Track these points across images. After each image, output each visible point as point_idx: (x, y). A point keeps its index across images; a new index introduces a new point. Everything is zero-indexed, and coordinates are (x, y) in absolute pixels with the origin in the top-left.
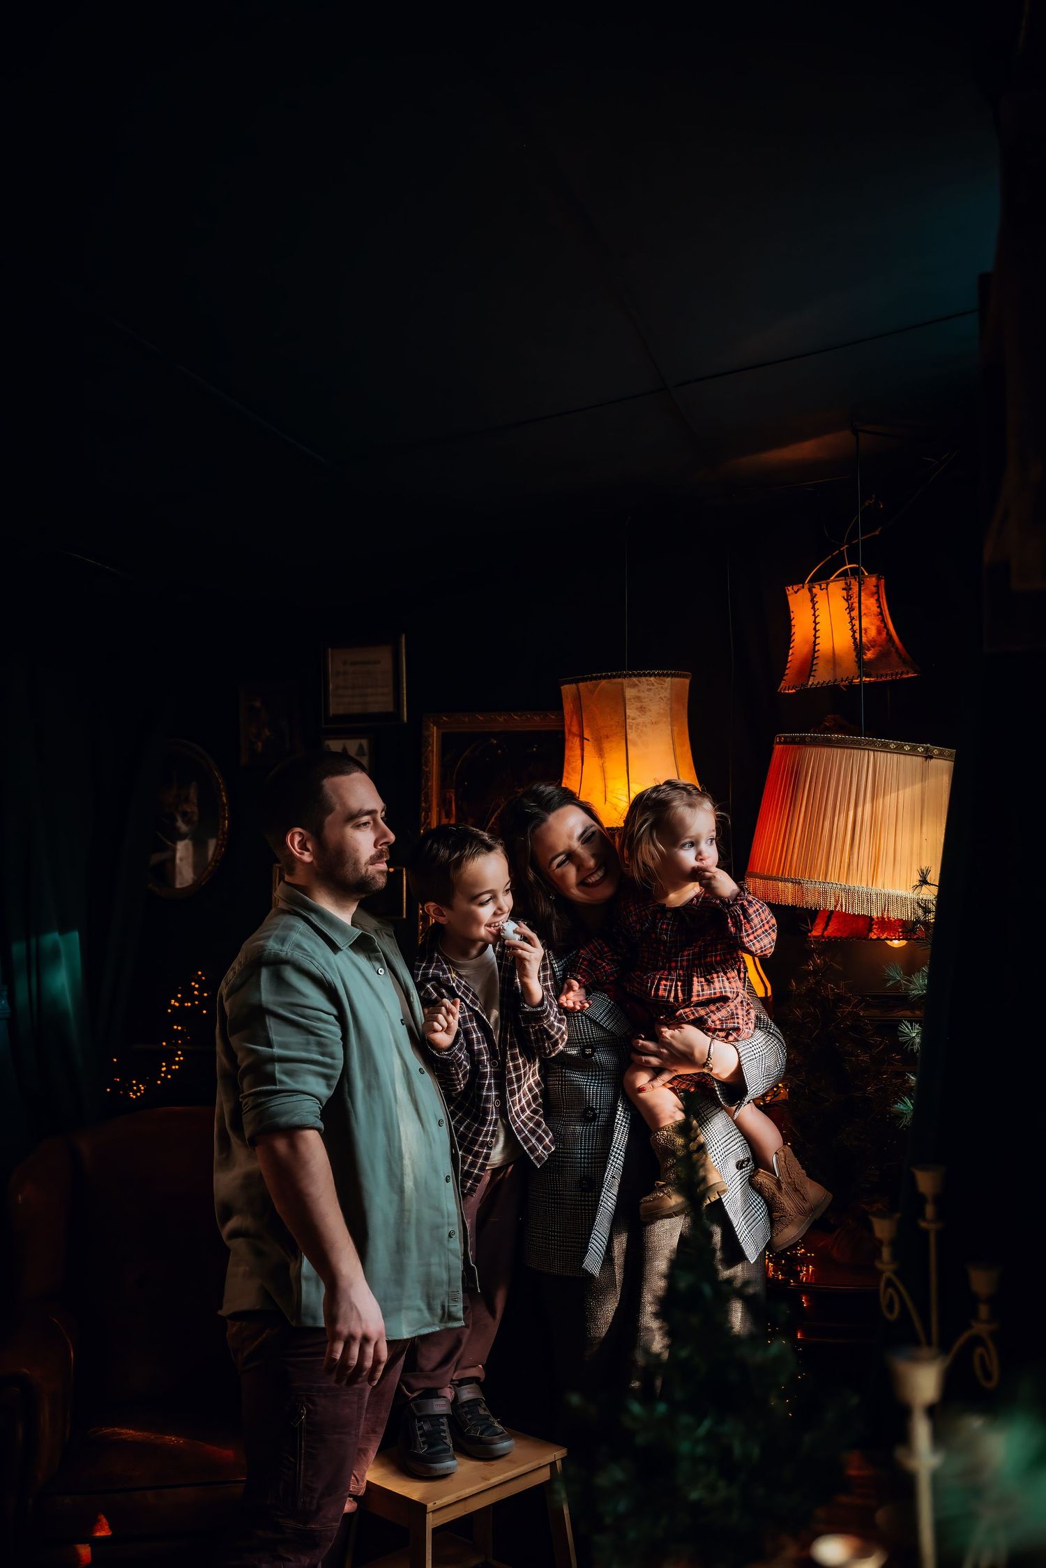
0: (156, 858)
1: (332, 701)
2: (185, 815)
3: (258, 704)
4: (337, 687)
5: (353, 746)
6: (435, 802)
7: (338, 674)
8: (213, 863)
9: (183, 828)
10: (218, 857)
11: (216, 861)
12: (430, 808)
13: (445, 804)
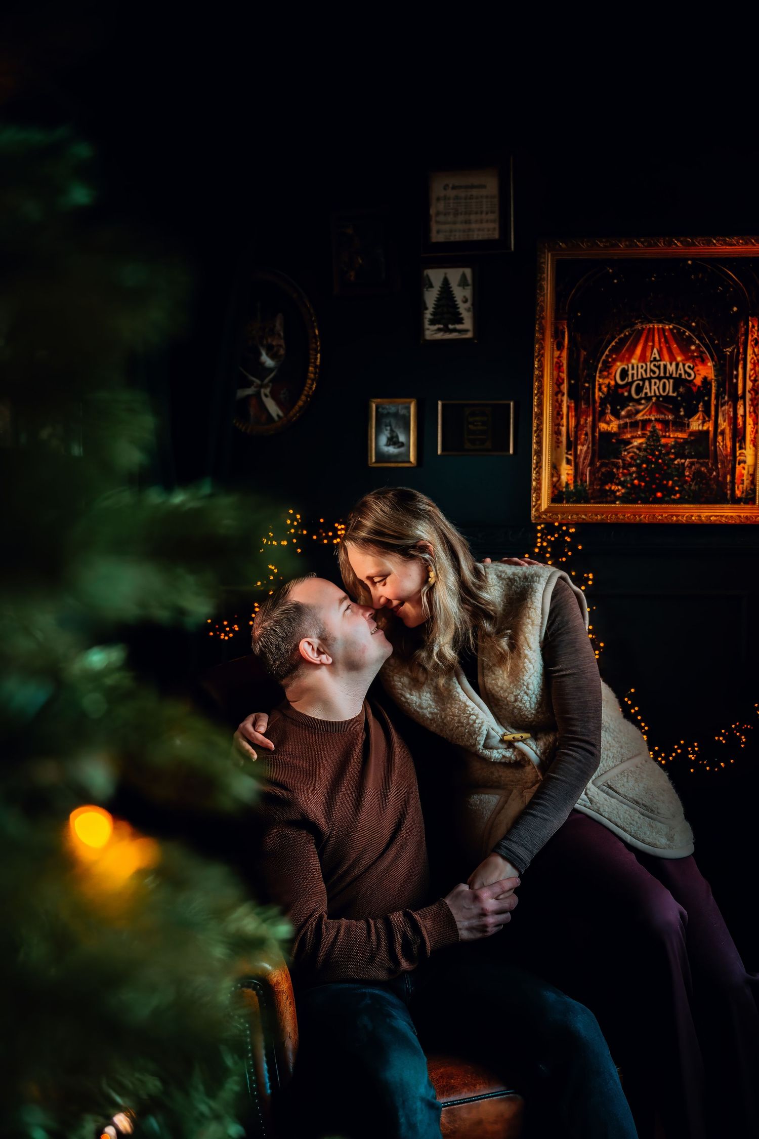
0: (241, 394)
2: (269, 348)
3: (350, 231)
4: (438, 214)
5: (454, 275)
6: (548, 333)
7: (438, 199)
8: (303, 398)
9: (268, 362)
10: (309, 392)
11: (307, 396)
12: (543, 339)
13: (558, 336)
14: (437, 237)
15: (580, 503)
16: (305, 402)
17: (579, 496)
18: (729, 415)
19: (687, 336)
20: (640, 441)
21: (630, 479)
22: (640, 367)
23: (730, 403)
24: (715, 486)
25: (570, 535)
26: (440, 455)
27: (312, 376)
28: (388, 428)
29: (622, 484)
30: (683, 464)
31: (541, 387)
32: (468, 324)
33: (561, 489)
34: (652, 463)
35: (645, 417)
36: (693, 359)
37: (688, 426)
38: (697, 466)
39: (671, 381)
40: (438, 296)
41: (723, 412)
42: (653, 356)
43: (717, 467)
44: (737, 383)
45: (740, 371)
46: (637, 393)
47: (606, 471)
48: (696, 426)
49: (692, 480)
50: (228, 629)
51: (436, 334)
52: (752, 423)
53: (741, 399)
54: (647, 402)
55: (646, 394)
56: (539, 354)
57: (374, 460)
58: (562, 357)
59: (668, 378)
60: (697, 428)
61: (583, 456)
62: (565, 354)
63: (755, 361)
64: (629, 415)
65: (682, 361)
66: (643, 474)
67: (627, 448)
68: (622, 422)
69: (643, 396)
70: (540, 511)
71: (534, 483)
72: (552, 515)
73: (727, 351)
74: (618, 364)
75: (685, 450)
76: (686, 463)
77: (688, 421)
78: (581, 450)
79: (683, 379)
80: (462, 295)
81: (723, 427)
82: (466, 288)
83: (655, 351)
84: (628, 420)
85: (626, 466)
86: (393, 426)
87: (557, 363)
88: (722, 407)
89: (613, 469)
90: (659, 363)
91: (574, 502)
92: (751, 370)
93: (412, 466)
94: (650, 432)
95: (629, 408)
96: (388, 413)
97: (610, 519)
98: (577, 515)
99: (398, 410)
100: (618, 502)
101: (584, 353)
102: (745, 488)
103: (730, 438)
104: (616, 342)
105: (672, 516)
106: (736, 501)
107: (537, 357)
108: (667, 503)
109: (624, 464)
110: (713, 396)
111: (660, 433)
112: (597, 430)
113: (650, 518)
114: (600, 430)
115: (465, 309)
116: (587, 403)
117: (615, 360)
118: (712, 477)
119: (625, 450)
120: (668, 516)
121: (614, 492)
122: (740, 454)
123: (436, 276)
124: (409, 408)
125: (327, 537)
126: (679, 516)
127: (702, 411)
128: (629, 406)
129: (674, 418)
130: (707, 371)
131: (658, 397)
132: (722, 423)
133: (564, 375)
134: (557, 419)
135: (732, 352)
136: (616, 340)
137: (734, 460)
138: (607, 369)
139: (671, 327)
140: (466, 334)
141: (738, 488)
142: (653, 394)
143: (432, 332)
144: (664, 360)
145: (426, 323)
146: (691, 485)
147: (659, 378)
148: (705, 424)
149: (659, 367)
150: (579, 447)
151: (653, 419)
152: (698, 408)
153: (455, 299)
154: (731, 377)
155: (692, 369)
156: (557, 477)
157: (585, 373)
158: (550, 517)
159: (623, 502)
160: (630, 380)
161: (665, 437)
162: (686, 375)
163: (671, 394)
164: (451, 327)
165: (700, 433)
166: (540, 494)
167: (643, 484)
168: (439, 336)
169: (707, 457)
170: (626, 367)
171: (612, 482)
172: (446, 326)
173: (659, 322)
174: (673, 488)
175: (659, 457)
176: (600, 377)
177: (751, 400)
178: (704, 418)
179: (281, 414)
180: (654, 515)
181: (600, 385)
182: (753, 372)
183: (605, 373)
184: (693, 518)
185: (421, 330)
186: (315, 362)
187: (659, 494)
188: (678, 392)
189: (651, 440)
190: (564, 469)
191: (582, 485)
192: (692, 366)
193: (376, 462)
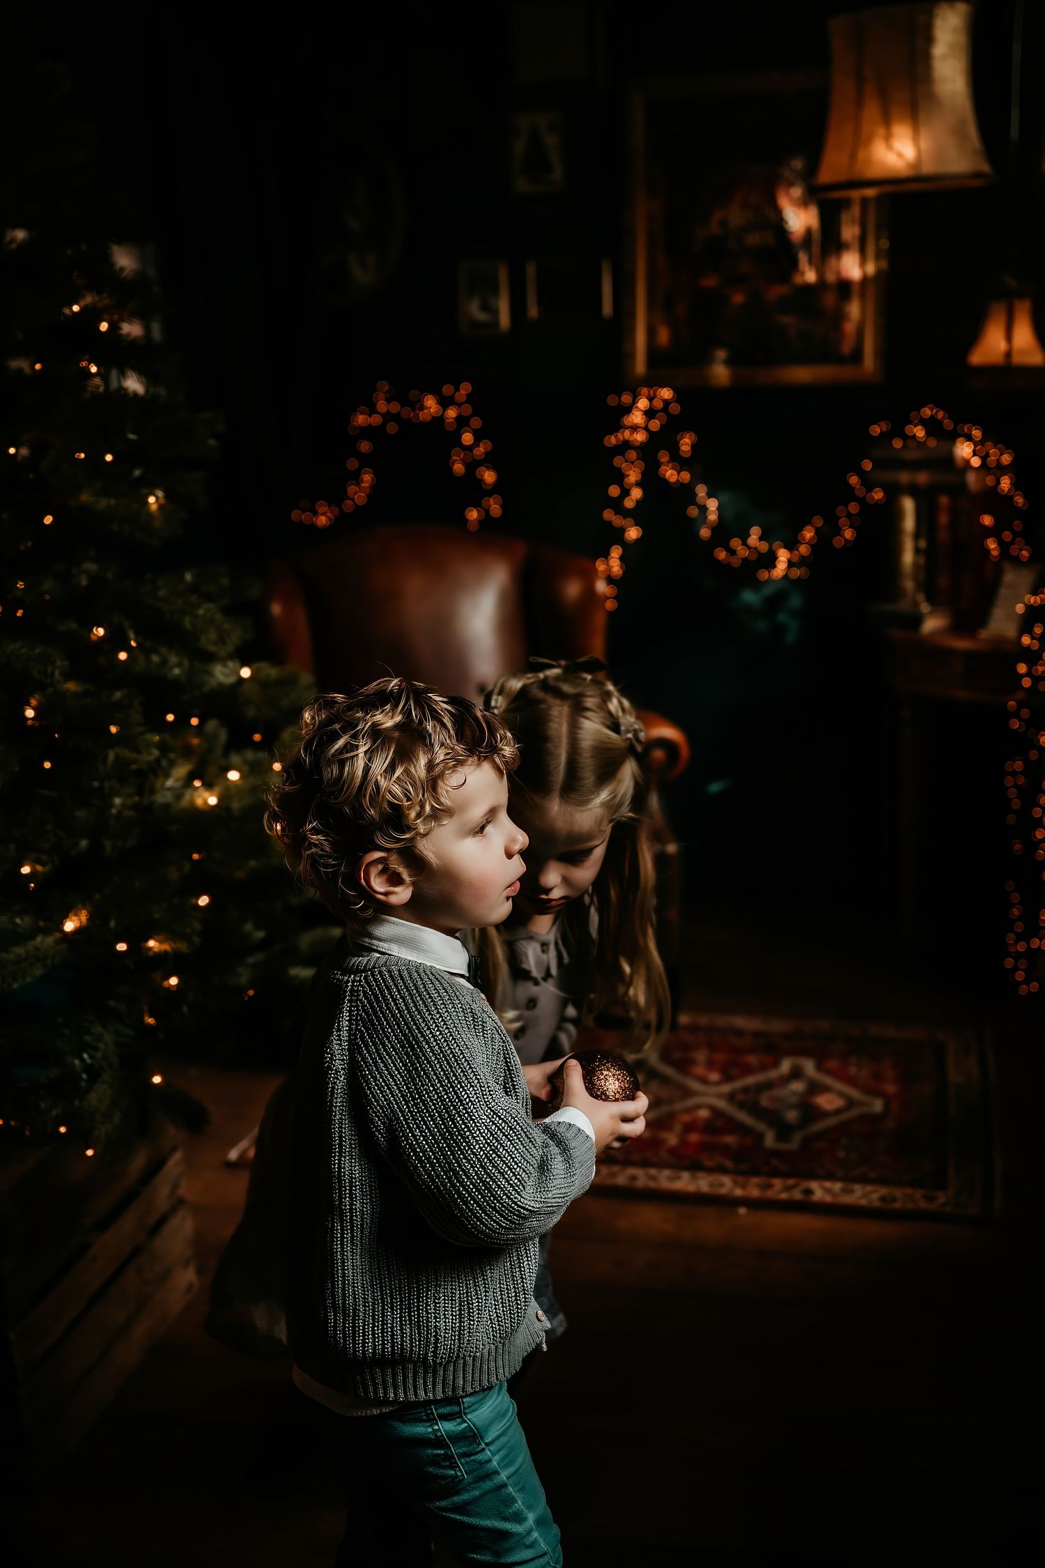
1: (518, 68)
5: (542, 120)
12: (635, 190)
13: (651, 183)
14: (522, 78)
24: (818, 344)
26: (533, 319)
28: (480, 293)
30: (786, 322)
32: (558, 174)
33: (658, 352)
35: (746, 270)
37: (792, 280)
38: (803, 324)
40: (526, 144)
46: (737, 245)
48: (798, 279)
49: (796, 340)
51: (526, 186)
56: (631, 208)
57: (465, 327)
58: (657, 207)
60: (801, 282)
61: (681, 315)
62: (660, 205)
64: (730, 269)
67: (728, 305)
68: (721, 277)
70: (637, 378)
71: (628, 349)
74: (717, 213)
76: (789, 321)
77: (790, 274)
78: (680, 307)
80: (551, 141)
82: (556, 133)
84: (729, 274)
86: (484, 292)
87: (651, 213)
93: (506, 332)
94: (752, 287)
95: (729, 261)
96: (481, 278)
99: (486, 273)
102: (851, 345)
109: (725, 322)
114: (698, 286)
115: (556, 157)
116: (685, 256)
117: (713, 209)
119: (726, 308)
122: (844, 308)
123: (523, 122)
124: (499, 271)
126: (782, 378)
130: (810, 219)
133: (660, 227)
138: (705, 219)
140: (557, 186)
141: (844, 345)
143: (522, 185)
145: (516, 173)
146: (794, 345)
150: (677, 306)
153: (545, 147)
156: (654, 339)
161: (766, 292)
164: (539, 177)
166: (636, 360)
168: (530, 189)
172: (535, 177)
176: (698, 228)
183: (704, 224)
184: (798, 380)
185: (510, 182)
189: (752, 296)
190: (662, 332)
193: (469, 330)
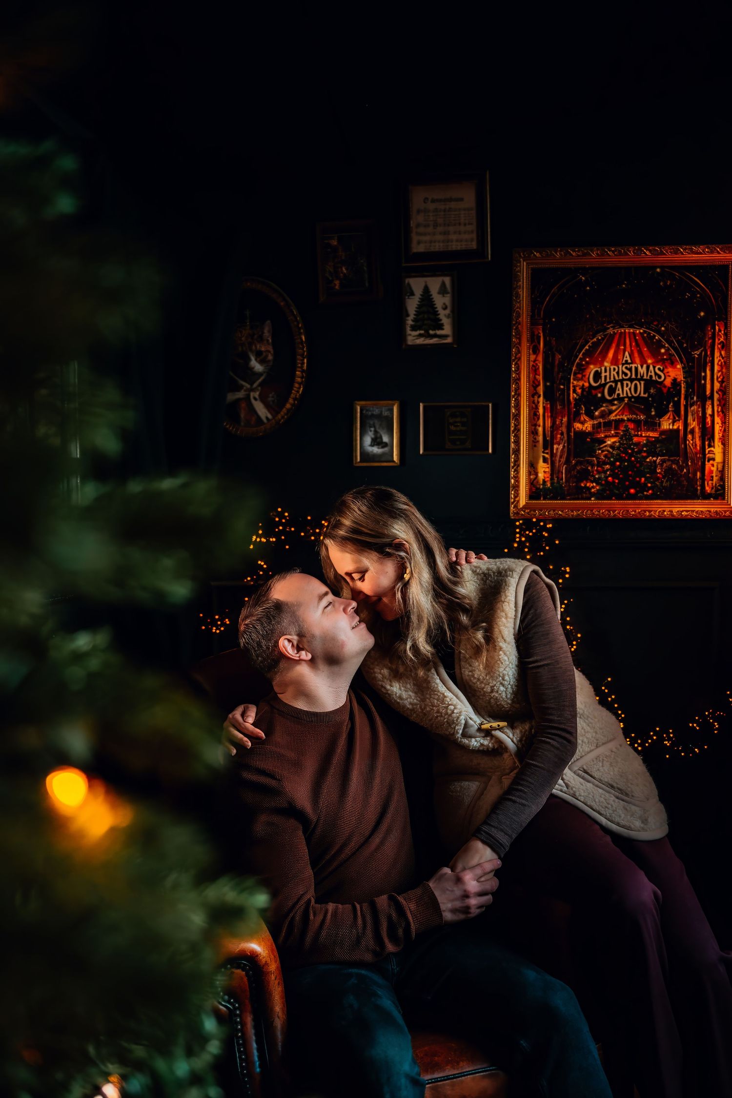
0: (231, 397)
1: (415, 238)
2: (258, 354)
3: (334, 242)
4: (418, 225)
5: (435, 284)
6: (525, 336)
7: (419, 211)
8: (291, 401)
9: (258, 367)
10: (296, 395)
11: (295, 399)
12: (520, 343)
13: (534, 340)
14: (418, 248)
15: (557, 499)
16: (292, 405)
17: (554, 492)
18: (698, 415)
19: (656, 340)
20: (613, 440)
21: (605, 477)
22: (612, 370)
23: (698, 403)
24: (685, 483)
25: (547, 530)
26: (421, 455)
27: (299, 380)
28: (373, 429)
29: (597, 481)
30: (655, 462)
31: (518, 389)
32: (447, 330)
33: (538, 486)
34: (625, 461)
35: (618, 417)
36: (663, 361)
37: (660, 426)
38: (669, 463)
39: (642, 383)
40: (419, 303)
41: (692, 412)
42: (625, 359)
43: (687, 464)
44: (705, 385)
45: (708, 372)
46: (610, 394)
47: (580, 469)
48: (667, 425)
49: (664, 477)
50: (219, 623)
51: (417, 339)
52: (720, 422)
53: (709, 399)
54: (620, 403)
55: (619, 395)
56: (516, 358)
57: (359, 460)
58: (538, 360)
59: (639, 380)
60: (668, 428)
61: (559, 454)
62: (540, 358)
63: (722, 363)
64: (603, 415)
65: (652, 363)
66: (616, 471)
67: (601, 446)
68: (596, 422)
69: (616, 397)
70: (519, 508)
71: (512, 481)
72: (530, 511)
73: (696, 354)
74: (592, 366)
75: (656, 448)
76: (658, 461)
77: (659, 421)
78: (557, 449)
79: (654, 380)
80: (441, 302)
81: (692, 426)
82: (445, 295)
83: (627, 353)
84: (601, 420)
85: (601, 464)
86: (377, 427)
87: (533, 366)
88: (691, 407)
89: (588, 467)
90: (631, 365)
91: (551, 499)
92: (719, 371)
93: (395, 465)
94: (623, 431)
95: (603, 408)
96: (373, 415)
97: (587, 514)
98: (554, 511)
99: (381, 412)
100: (593, 499)
101: (558, 357)
102: (714, 484)
103: (699, 437)
104: (589, 346)
105: (645, 511)
106: (706, 496)
107: (514, 361)
108: (640, 499)
109: (598, 462)
110: (683, 396)
111: (633, 432)
112: (573, 429)
113: (624, 513)
114: (575, 429)
115: (445, 315)
116: (563, 404)
117: (588, 363)
118: (683, 473)
119: (599, 449)
120: (641, 511)
121: (589, 489)
122: (709, 451)
123: (417, 284)
124: (392, 410)
125: (314, 534)
126: (651, 511)
127: (672, 411)
128: (602, 406)
129: (645, 418)
130: (676, 372)
131: (630, 398)
132: (692, 422)
133: (540, 378)
134: (534, 419)
135: (700, 355)
136: (590, 344)
137: (703, 457)
138: (581, 372)
139: (641, 331)
140: (446, 339)
141: (708, 484)
142: (625, 395)
143: (413, 338)
144: (635, 363)
145: (408, 328)
146: (662, 482)
147: (631, 380)
148: (675, 424)
149: (630, 369)
150: (555, 446)
151: (626, 419)
152: (668, 408)
153: (436, 306)
154: (699, 378)
155: (662, 371)
156: (535, 475)
157: (560, 376)
158: (528, 513)
159: (597, 499)
160: (603, 382)
161: (637, 436)
162: (657, 377)
163: (642, 395)
164: (431, 332)
165: (670, 431)
166: (518, 491)
167: (617, 481)
168: (420, 341)
169: (678, 455)
170: (599, 370)
171: (587, 480)
172: (427, 331)
173: (631, 326)
174: (645, 484)
175: (631, 455)
176: (574, 380)
177: (719, 400)
178: (674, 418)
179: (270, 416)
180: (628, 511)
181: (574, 386)
182: (720, 373)
183: (580, 376)
184: (665, 513)
185: (402, 336)
186: (302, 367)
187: (632, 491)
188: (649, 393)
189: (624, 438)
190: (541, 467)
191: (558, 482)
192: (662, 368)
193: (361, 461)
